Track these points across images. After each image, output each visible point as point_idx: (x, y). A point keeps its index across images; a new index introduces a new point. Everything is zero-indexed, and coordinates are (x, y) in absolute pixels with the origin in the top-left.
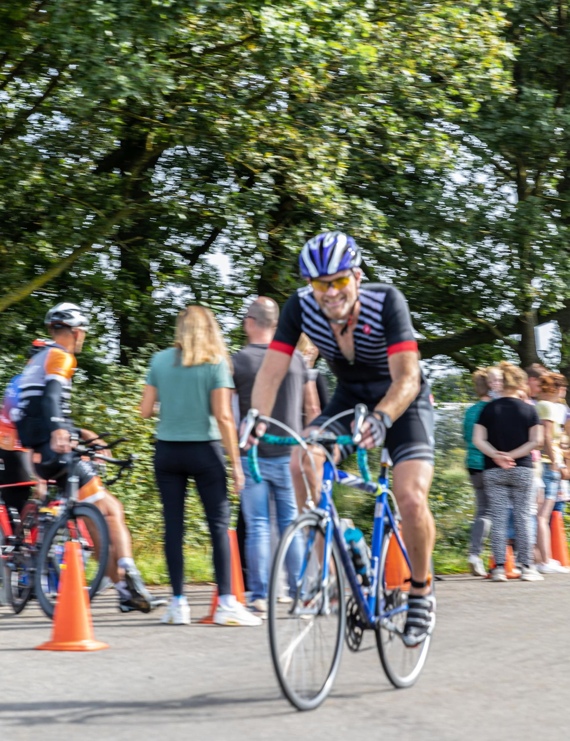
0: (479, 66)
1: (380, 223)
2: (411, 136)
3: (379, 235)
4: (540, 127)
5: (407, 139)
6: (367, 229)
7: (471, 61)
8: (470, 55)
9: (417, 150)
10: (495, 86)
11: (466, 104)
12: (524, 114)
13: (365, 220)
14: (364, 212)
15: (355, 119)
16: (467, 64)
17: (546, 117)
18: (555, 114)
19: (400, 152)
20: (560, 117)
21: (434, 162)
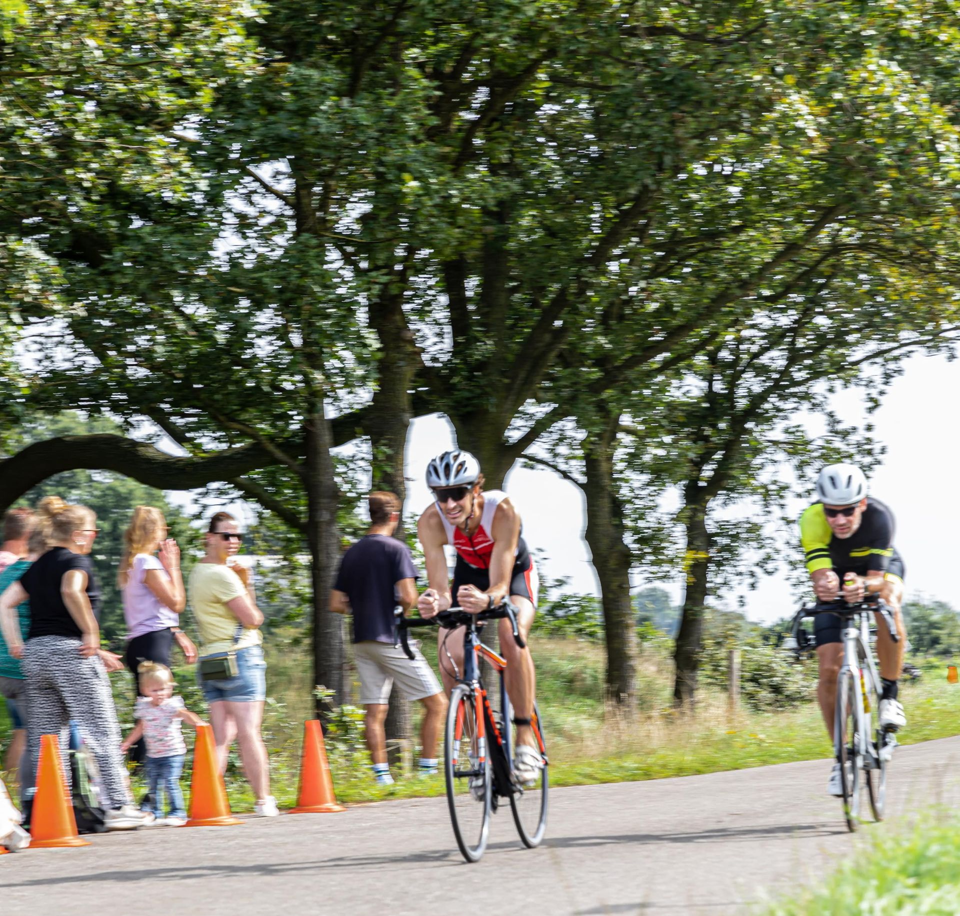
0: (207, 32)
1: (54, 278)
2: (110, 141)
3: (53, 298)
4: (317, 126)
5: (103, 147)
6: (34, 288)
7: (195, 24)
8: (195, 16)
9: (120, 162)
10: (231, 63)
11: (192, 92)
12: (291, 107)
13: (31, 273)
14: (27, 260)
15: (8, 116)
16: (189, 30)
17: (325, 112)
18: (338, 106)
19: (93, 166)
20: (345, 111)
21: (148, 183)
